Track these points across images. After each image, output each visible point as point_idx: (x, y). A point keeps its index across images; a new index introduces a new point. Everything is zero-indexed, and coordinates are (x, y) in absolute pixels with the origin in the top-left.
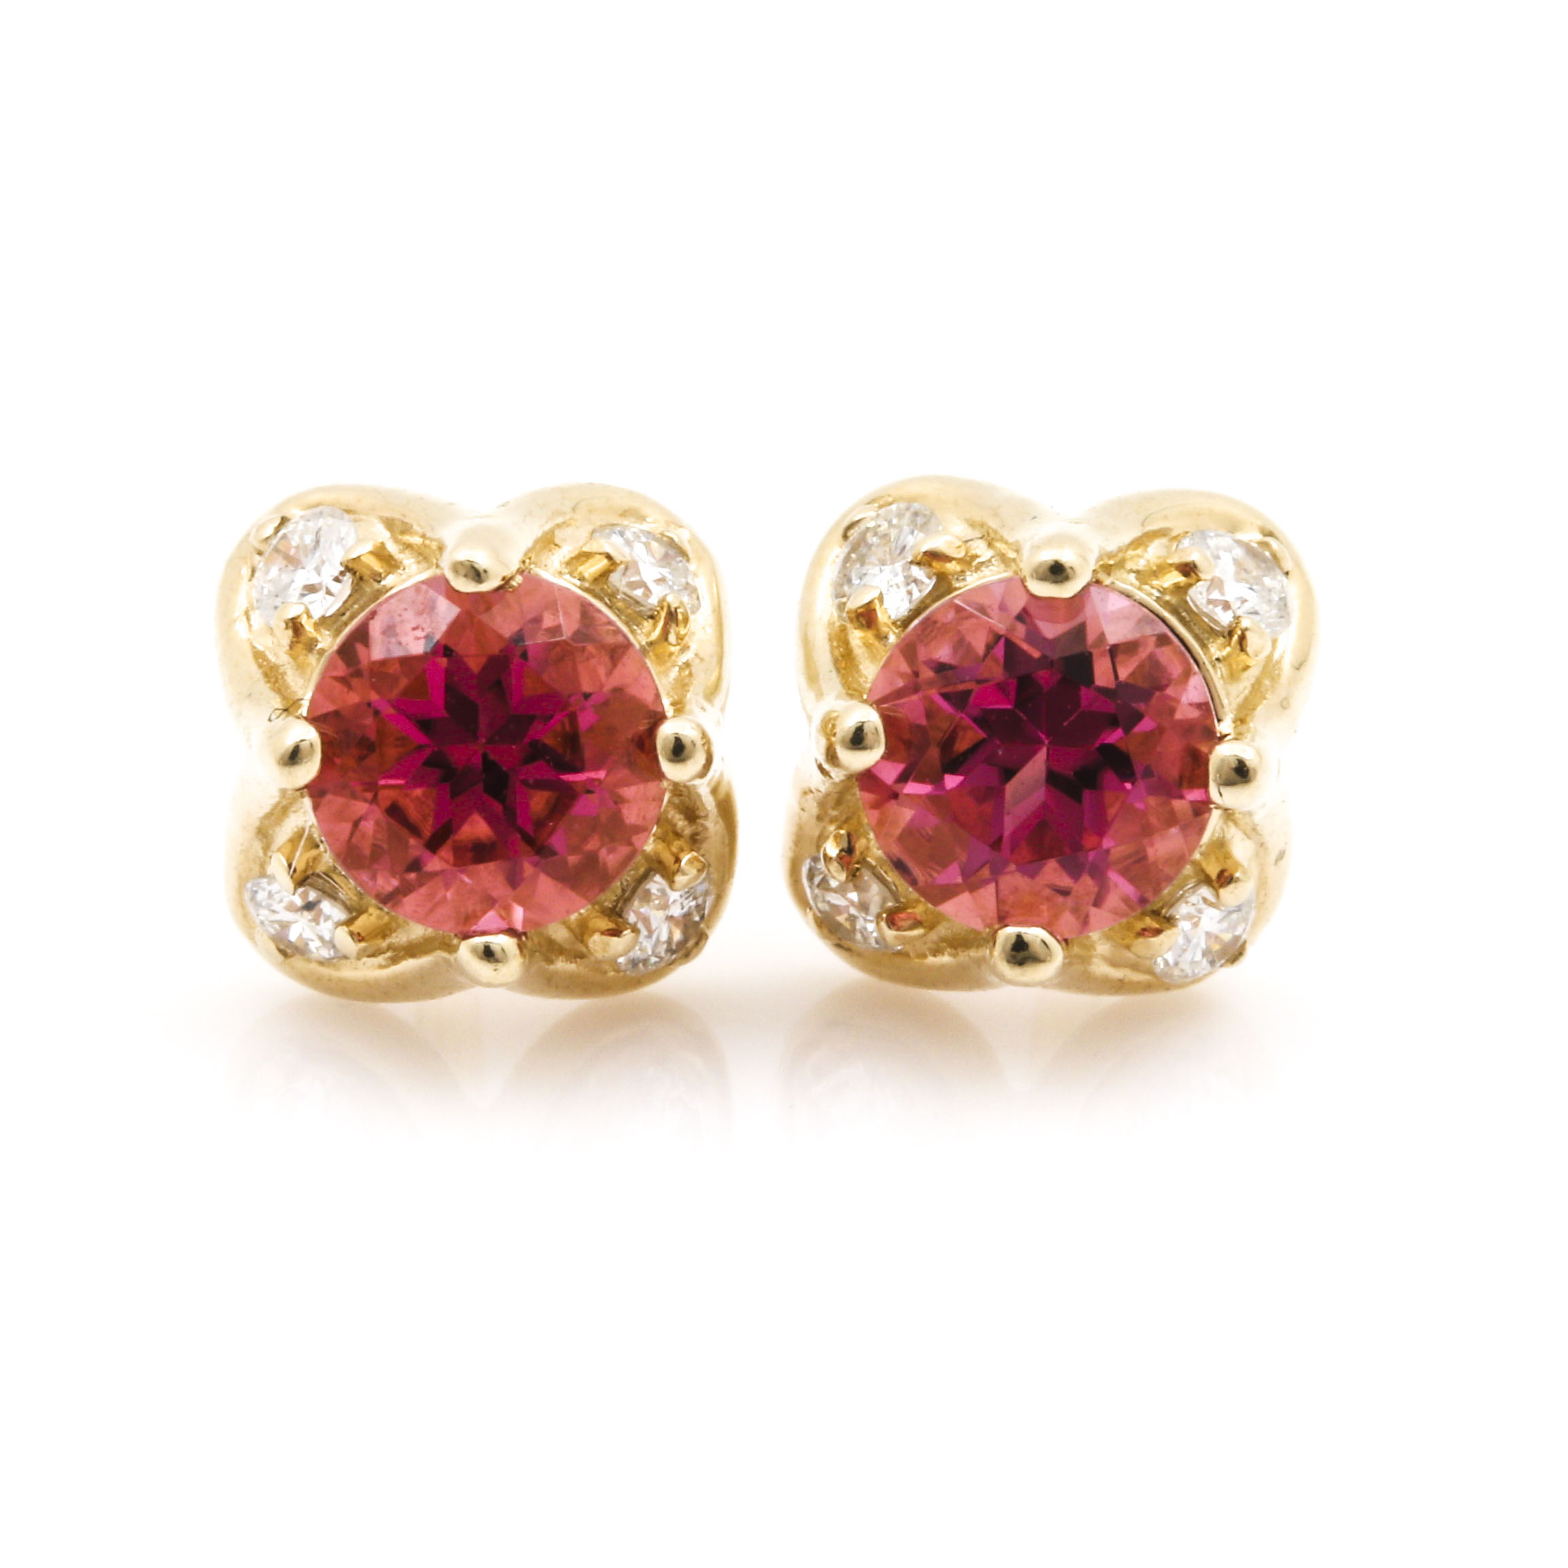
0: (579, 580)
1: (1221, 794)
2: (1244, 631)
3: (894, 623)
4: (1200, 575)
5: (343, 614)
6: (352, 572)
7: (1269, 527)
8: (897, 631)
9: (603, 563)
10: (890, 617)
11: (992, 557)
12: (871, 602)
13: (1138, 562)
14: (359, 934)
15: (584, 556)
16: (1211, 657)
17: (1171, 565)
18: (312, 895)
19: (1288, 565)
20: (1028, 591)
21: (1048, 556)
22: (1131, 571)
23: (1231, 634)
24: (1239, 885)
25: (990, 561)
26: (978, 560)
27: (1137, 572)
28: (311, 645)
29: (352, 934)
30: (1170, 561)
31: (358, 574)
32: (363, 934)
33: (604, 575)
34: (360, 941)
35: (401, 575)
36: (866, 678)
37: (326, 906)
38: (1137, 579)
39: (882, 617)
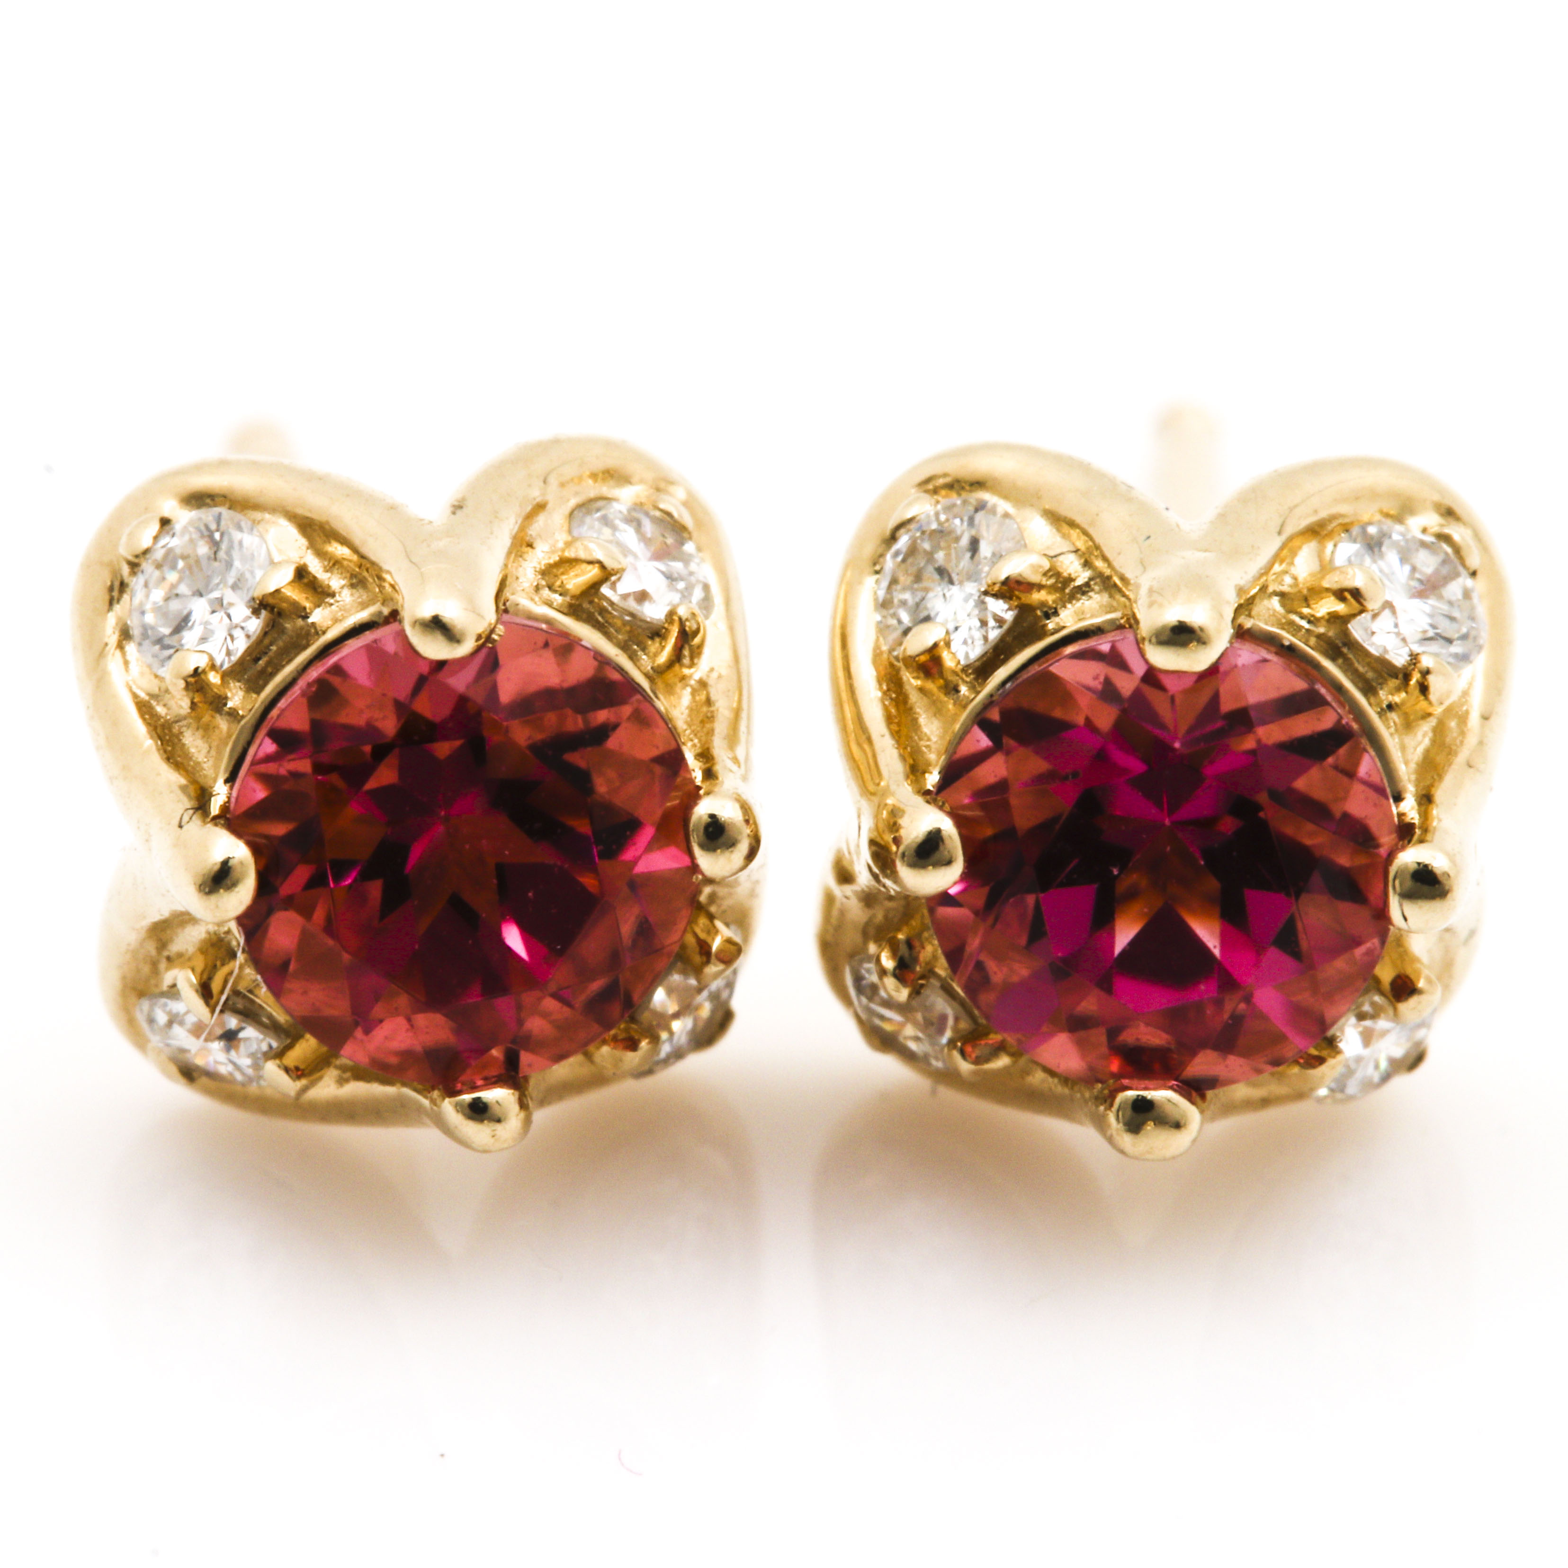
0: (561, 595)
1: (1405, 919)
2: (1426, 673)
3: (965, 670)
4: (1365, 603)
5: (257, 660)
6: (269, 609)
7: (1448, 502)
8: (968, 679)
9: (593, 572)
10: (959, 662)
11: (1091, 579)
12: (936, 645)
13: (1283, 580)
14: (297, 1069)
15: (567, 563)
16: (1379, 704)
17: (1328, 590)
18: (233, 1022)
19: (1474, 560)
20: (1146, 662)
21: (1171, 616)
22: (1275, 593)
23: (1407, 677)
24: (1423, 998)
25: (1087, 584)
26: (1072, 585)
27: (1282, 595)
28: (218, 703)
29: (287, 1070)
30: (1326, 584)
31: (276, 610)
32: (302, 1067)
33: (594, 588)
34: (299, 1077)
35: (331, 605)
36: (929, 740)
37: (250, 1033)
38: (1283, 605)
39: (949, 662)
